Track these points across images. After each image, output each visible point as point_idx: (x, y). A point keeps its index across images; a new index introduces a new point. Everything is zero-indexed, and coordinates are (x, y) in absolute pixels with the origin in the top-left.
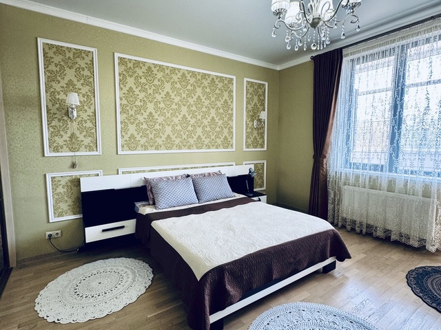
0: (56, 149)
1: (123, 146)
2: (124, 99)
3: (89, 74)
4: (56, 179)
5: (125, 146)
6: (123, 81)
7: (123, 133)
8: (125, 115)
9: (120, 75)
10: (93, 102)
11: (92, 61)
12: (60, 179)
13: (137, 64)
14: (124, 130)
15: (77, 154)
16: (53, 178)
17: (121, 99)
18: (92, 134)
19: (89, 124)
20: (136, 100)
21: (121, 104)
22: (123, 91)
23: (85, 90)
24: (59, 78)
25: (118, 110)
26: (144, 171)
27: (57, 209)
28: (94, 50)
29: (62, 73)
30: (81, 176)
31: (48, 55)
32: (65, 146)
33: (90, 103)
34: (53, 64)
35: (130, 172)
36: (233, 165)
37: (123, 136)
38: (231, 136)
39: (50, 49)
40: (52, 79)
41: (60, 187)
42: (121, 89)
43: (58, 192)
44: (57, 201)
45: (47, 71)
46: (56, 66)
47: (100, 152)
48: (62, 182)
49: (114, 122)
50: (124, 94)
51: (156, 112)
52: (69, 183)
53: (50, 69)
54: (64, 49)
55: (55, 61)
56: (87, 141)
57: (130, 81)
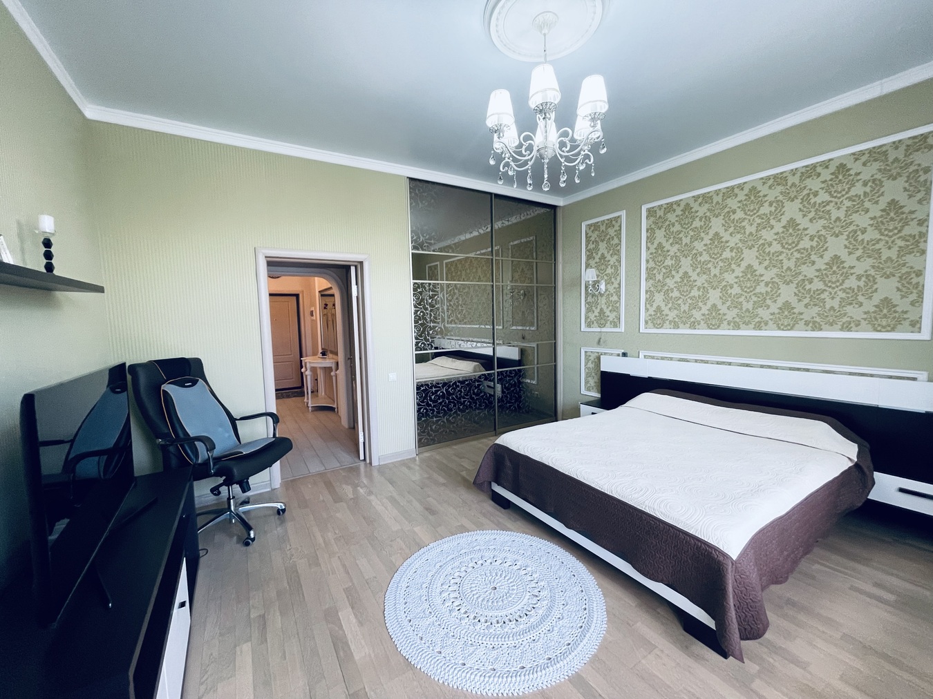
0: (589, 325)
1: (646, 322)
2: (651, 260)
3: (618, 242)
4: (588, 354)
5: (649, 322)
6: (650, 239)
7: (648, 306)
8: (651, 281)
9: (647, 231)
10: (619, 272)
11: (620, 226)
12: (590, 354)
13: (670, 208)
14: (650, 301)
15: (604, 330)
16: (586, 352)
17: (647, 261)
18: (616, 309)
19: (615, 298)
20: (666, 258)
21: (647, 268)
22: (650, 251)
23: (613, 260)
24: (594, 254)
25: (644, 276)
26: (671, 359)
27: (587, 382)
28: (623, 213)
29: (597, 249)
30: (605, 354)
31: (589, 235)
32: (595, 322)
33: (617, 273)
34: (591, 243)
35: (653, 358)
36: (914, 379)
37: (647, 310)
38: (913, 297)
39: (590, 229)
40: (589, 257)
41: (590, 362)
42: (648, 248)
43: (588, 366)
44: (588, 375)
45: (587, 250)
46: (593, 243)
47: (622, 329)
48: (592, 358)
49: (638, 293)
50: (651, 254)
51: (694, 270)
52: (596, 360)
53: (589, 248)
54: (599, 224)
55: (593, 239)
56: (612, 316)
57: (660, 234)
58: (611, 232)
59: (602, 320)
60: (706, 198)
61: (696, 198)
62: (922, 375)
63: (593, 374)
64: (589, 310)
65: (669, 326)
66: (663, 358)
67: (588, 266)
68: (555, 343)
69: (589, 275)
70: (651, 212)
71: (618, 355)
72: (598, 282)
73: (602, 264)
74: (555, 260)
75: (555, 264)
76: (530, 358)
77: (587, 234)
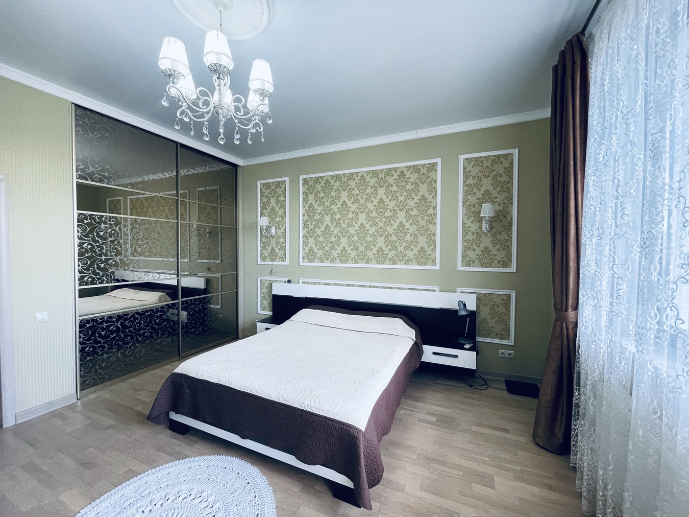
0: (263, 260)
1: (304, 258)
2: (306, 215)
3: (284, 199)
5: (306, 258)
6: (306, 200)
7: (304, 246)
8: (306, 229)
9: (303, 195)
10: (284, 221)
11: (285, 188)
13: (317, 180)
14: (306, 243)
15: (274, 263)
16: (261, 280)
17: (304, 215)
18: (283, 248)
19: (282, 240)
20: (315, 214)
21: (303, 220)
22: (305, 208)
23: (281, 212)
24: (267, 206)
25: (301, 226)
26: (320, 284)
27: (262, 304)
28: (287, 179)
29: (269, 202)
30: (276, 281)
31: (262, 191)
32: (268, 257)
33: (283, 222)
34: (264, 197)
35: (308, 283)
36: (435, 291)
37: (304, 249)
38: (433, 247)
39: (263, 186)
40: (263, 208)
41: (265, 288)
42: (304, 206)
43: (263, 291)
44: (263, 299)
45: (262, 202)
46: (266, 198)
47: (287, 263)
48: (266, 285)
49: (298, 237)
50: (306, 210)
51: (332, 224)
52: (269, 286)
53: (263, 201)
54: (270, 184)
55: (266, 194)
56: (280, 253)
57: (311, 197)
58: (279, 191)
59: (273, 256)
60: (338, 177)
61: (332, 176)
62: (437, 289)
63: (267, 297)
64: (263, 248)
65: (318, 261)
66: (314, 283)
67: (262, 214)
68: (237, 274)
69: (263, 221)
70: (306, 181)
71: (285, 282)
72: (270, 227)
73: (272, 214)
74: (236, 207)
75: (236, 210)
76: (215, 286)
77: (261, 190)
